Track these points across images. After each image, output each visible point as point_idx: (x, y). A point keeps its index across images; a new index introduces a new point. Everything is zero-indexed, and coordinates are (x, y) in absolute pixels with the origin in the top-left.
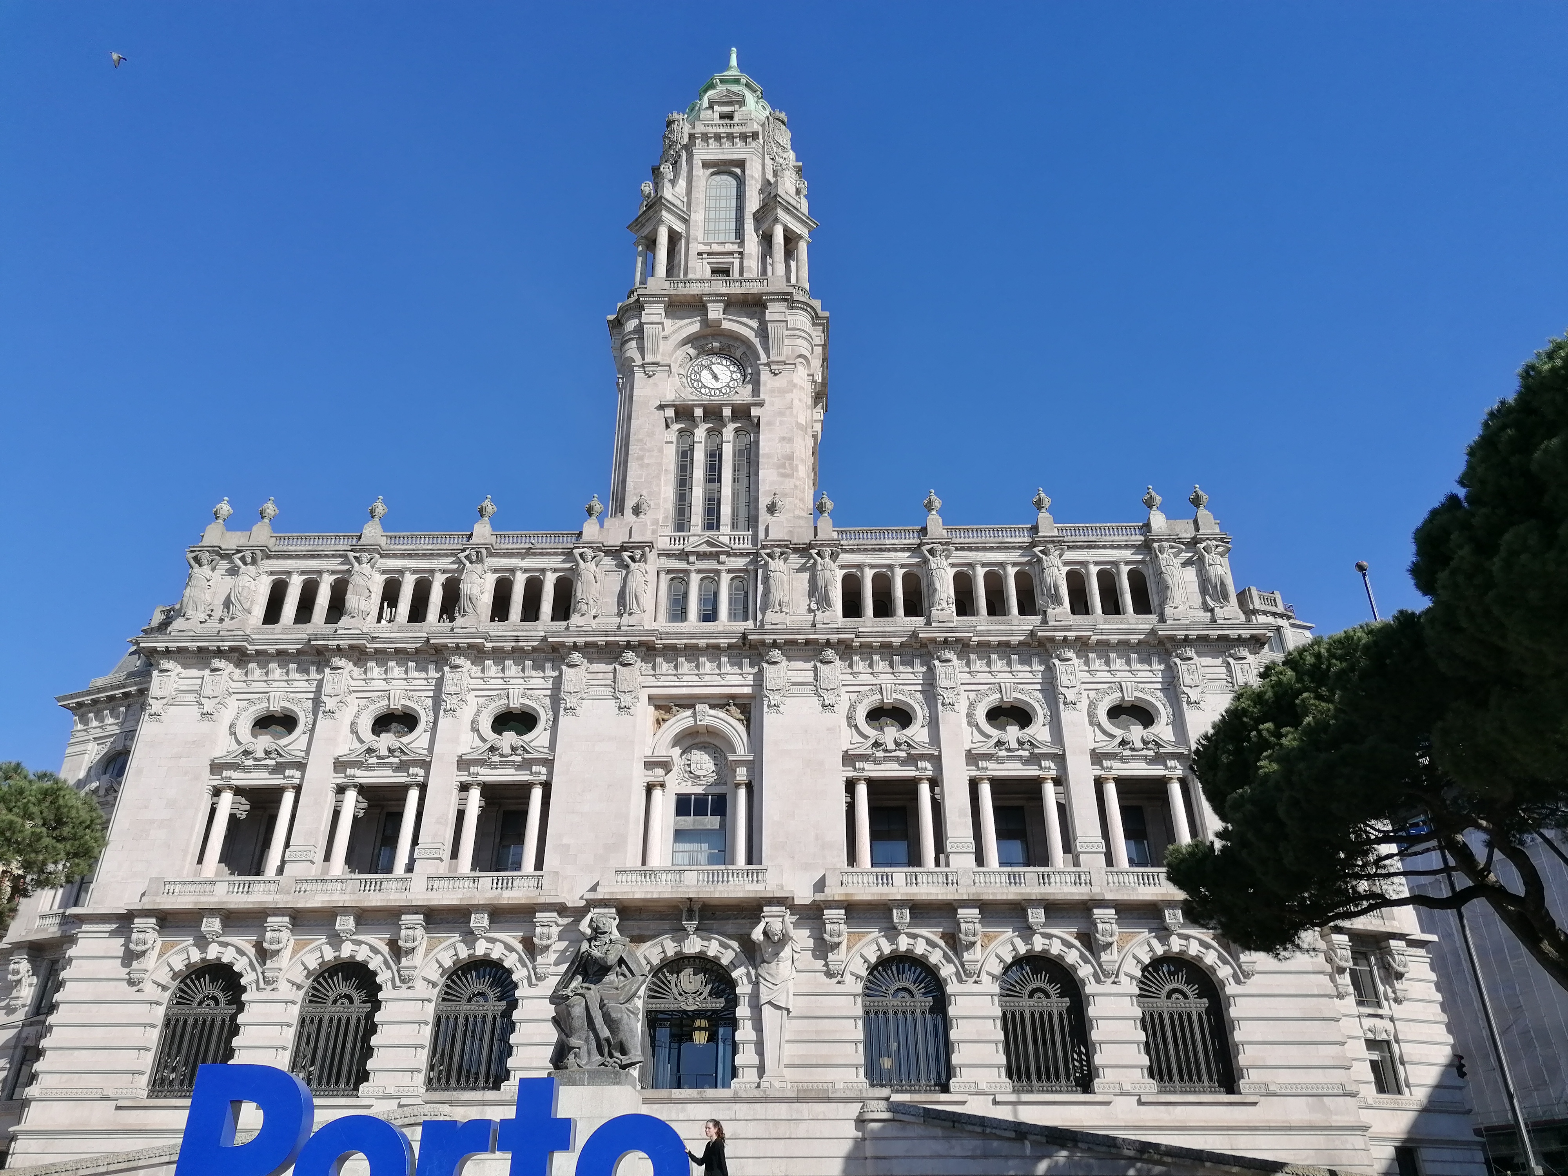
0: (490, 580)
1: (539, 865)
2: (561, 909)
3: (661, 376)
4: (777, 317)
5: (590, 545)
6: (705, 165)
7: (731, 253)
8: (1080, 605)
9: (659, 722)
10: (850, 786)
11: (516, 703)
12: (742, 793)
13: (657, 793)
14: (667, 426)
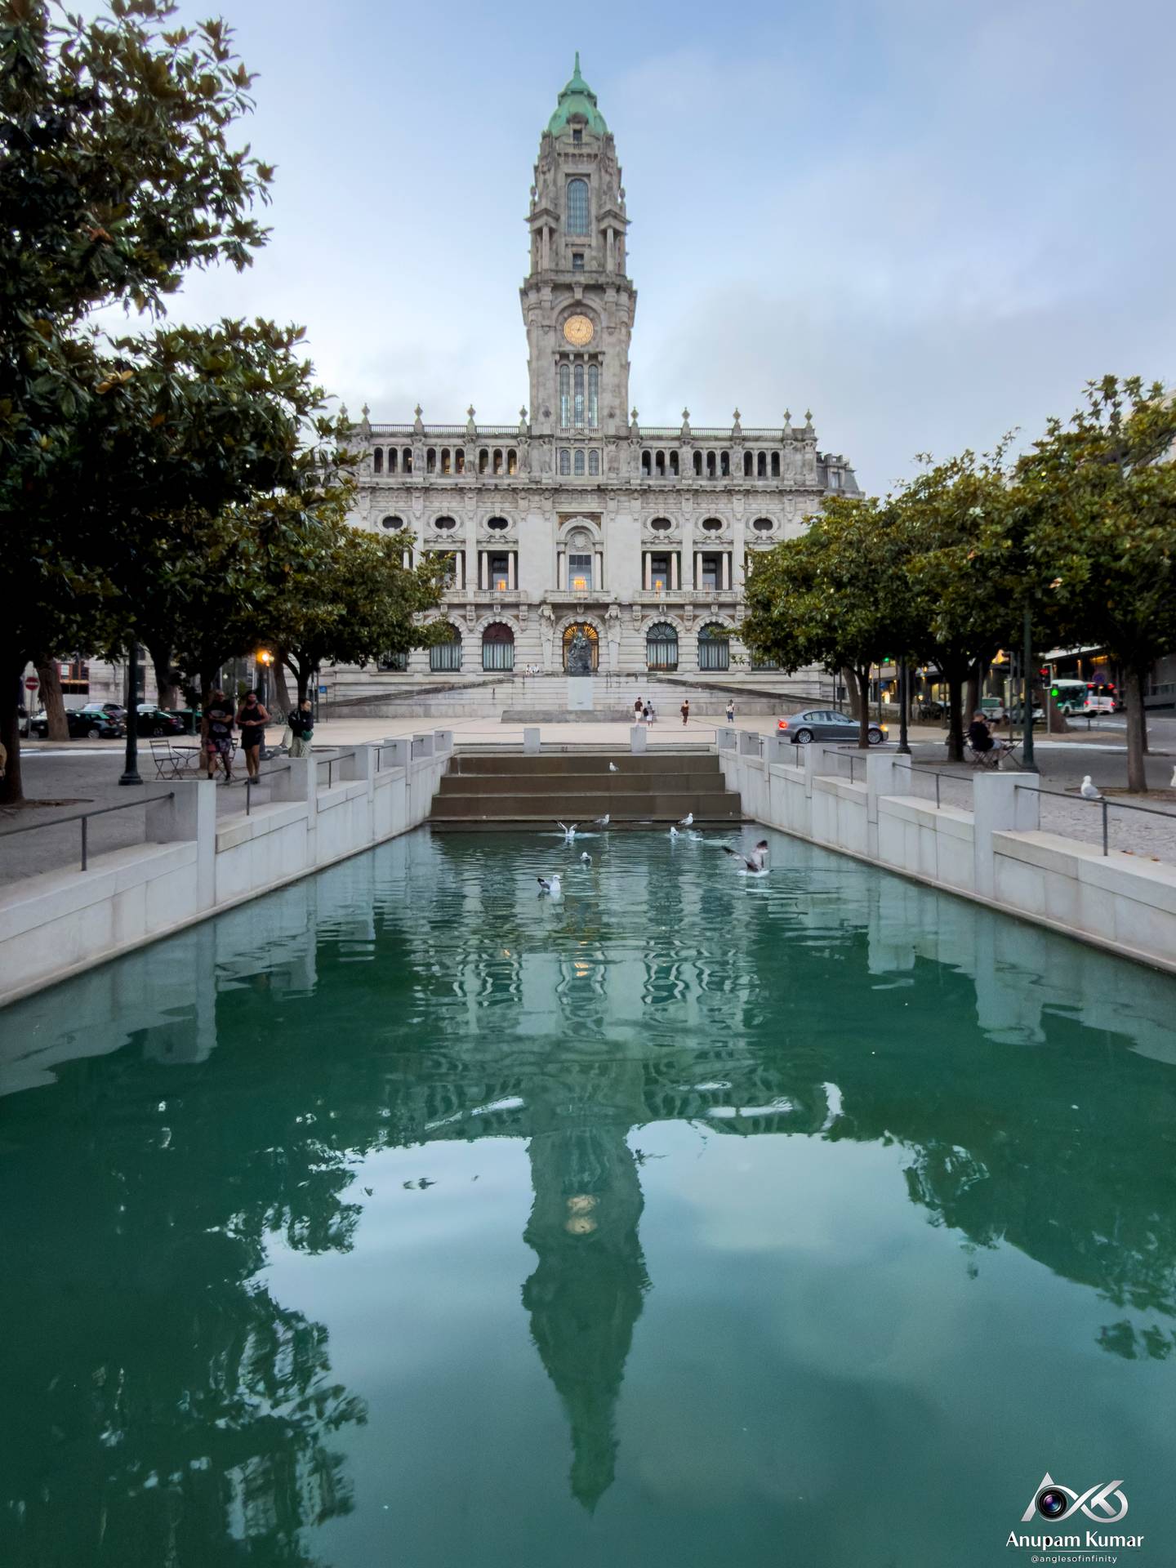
0: (478, 451)
1: (516, 587)
2: (530, 605)
3: (552, 334)
4: (611, 299)
5: (524, 435)
6: (567, 175)
7: (584, 245)
8: (748, 471)
9: (561, 524)
10: (644, 554)
11: (498, 515)
12: (598, 556)
13: (562, 556)
14: (556, 363)
